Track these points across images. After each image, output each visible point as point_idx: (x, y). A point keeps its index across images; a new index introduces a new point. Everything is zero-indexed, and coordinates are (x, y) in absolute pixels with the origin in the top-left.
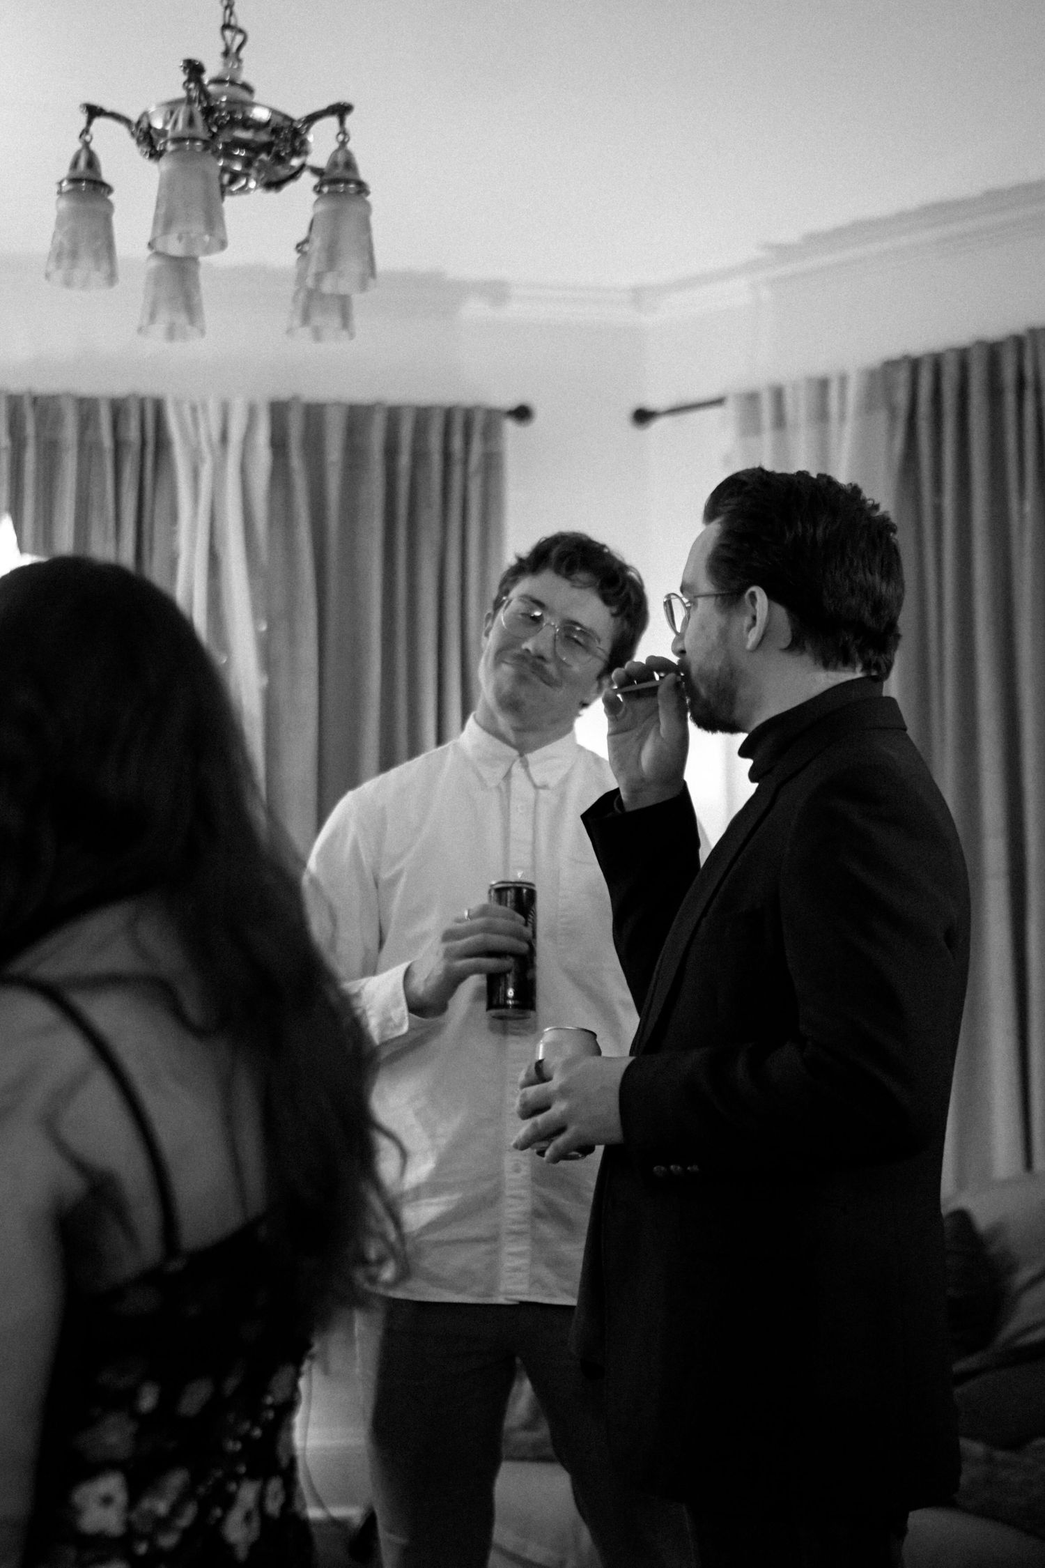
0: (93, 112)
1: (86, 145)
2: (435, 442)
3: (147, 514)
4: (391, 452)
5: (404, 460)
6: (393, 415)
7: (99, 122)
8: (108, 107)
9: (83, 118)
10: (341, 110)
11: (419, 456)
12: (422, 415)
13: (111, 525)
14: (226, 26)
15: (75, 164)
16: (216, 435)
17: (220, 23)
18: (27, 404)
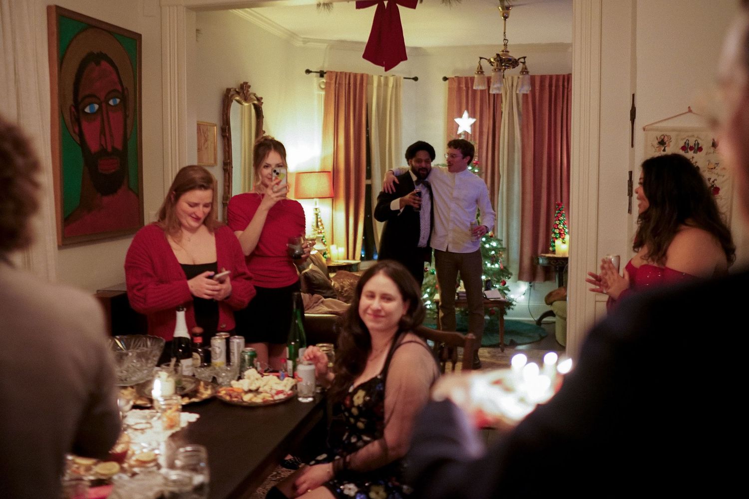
0: (481, 58)
1: (480, 64)
2: (561, 83)
3: (495, 102)
4: (550, 86)
5: (554, 88)
6: (551, 77)
7: (482, 60)
8: (483, 57)
9: (479, 59)
10: (524, 58)
11: (557, 86)
12: (558, 77)
13: (488, 105)
14: (505, 40)
15: (478, 69)
16: (510, 85)
17: (503, 39)
18: (469, 79)
